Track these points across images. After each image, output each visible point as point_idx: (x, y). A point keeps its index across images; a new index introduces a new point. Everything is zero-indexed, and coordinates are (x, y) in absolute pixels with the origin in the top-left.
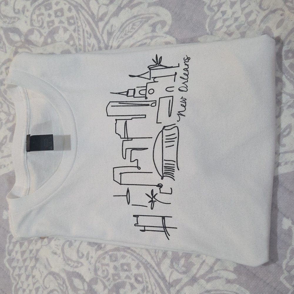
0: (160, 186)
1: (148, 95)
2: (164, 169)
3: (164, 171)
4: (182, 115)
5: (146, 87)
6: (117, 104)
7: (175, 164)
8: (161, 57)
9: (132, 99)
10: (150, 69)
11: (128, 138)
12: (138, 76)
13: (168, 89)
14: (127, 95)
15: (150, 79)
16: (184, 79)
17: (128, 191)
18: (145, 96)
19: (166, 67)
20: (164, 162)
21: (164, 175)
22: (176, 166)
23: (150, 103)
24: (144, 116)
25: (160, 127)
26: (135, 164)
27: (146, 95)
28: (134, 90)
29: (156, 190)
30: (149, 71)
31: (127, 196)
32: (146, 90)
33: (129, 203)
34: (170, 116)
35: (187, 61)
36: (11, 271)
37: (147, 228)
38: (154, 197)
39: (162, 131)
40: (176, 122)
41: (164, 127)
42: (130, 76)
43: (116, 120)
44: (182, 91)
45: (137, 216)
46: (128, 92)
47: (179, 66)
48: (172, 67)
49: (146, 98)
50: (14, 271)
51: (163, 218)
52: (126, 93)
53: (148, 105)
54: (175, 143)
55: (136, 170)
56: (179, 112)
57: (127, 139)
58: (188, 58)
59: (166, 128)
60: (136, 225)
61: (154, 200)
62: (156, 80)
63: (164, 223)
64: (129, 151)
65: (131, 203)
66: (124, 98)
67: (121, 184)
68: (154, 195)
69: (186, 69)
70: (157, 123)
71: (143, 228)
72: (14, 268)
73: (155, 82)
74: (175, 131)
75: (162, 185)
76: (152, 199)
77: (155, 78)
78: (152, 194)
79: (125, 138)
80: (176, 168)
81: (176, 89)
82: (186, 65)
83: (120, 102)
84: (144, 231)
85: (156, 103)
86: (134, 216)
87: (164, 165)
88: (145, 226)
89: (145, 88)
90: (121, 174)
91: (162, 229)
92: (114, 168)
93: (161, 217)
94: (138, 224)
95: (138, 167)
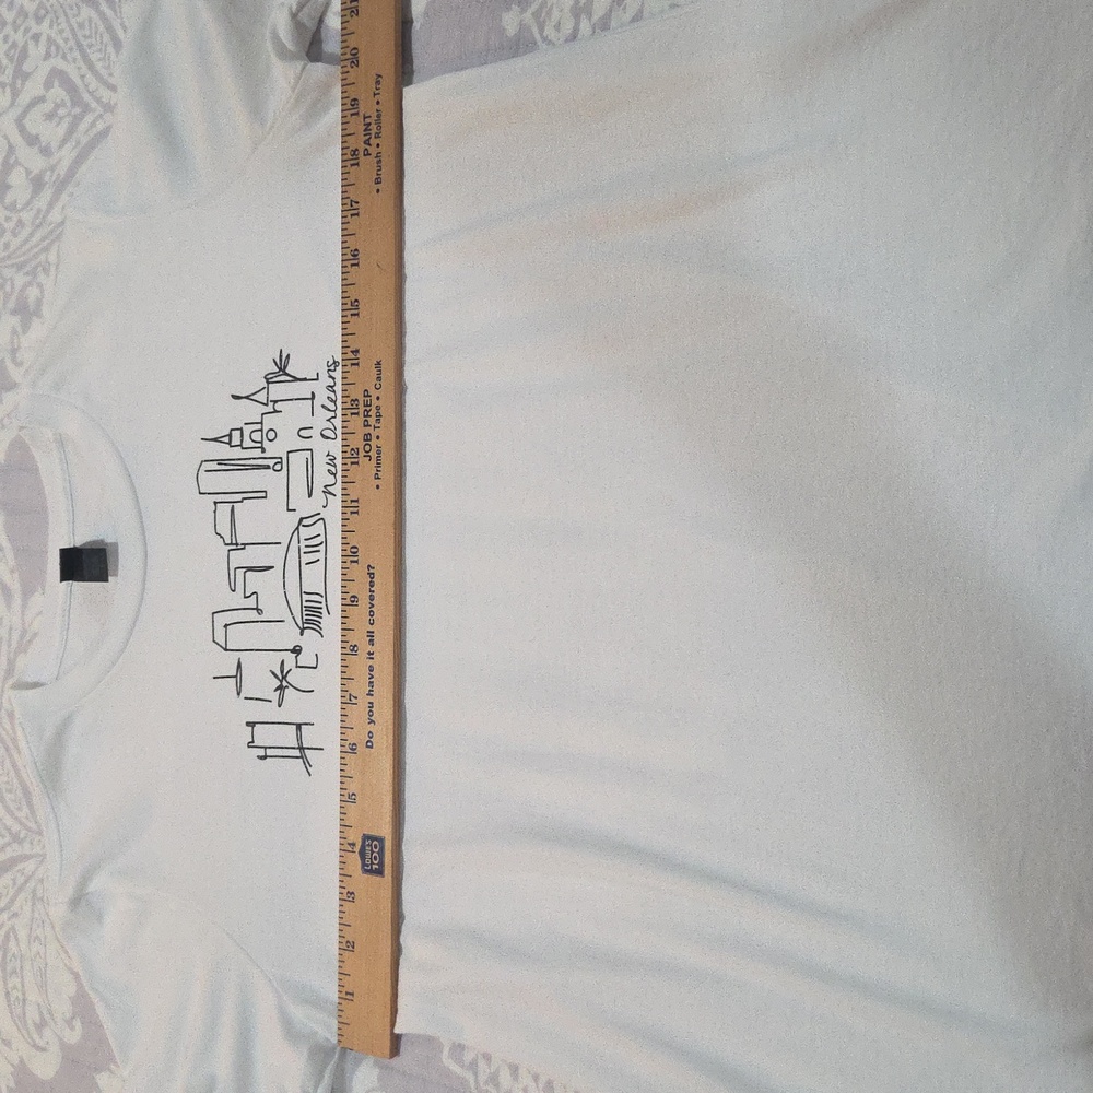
0: (297, 651)
1: (266, 444)
2: (305, 613)
3: (305, 617)
4: (330, 493)
5: (261, 423)
6: (214, 466)
7: (323, 600)
8: (288, 356)
9: (237, 453)
10: (268, 383)
11: (237, 544)
12: (247, 397)
13: (302, 433)
14: (229, 443)
15: (266, 405)
16: (329, 410)
17: (239, 666)
18: (259, 445)
19: (296, 379)
20: (305, 597)
21: (306, 626)
22: (323, 605)
23: (271, 463)
24: (263, 494)
25: (294, 519)
26: (251, 602)
27: (261, 442)
28: (241, 429)
29: (290, 658)
30: (266, 385)
31: (236, 677)
32: (261, 430)
33: (239, 694)
34: (310, 496)
35: (332, 368)
37: (269, 752)
38: (284, 677)
39: (297, 528)
40: (320, 510)
41: (302, 519)
42: (233, 396)
43: (215, 503)
44: (328, 438)
45: (251, 724)
46: (230, 436)
47: (317, 379)
48: (305, 379)
49: (263, 451)
51: (299, 726)
52: (226, 439)
53: (268, 467)
54: (321, 555)
55: (253, 615)
56: (325, 487)
57: (234, 547)
58: (335, 362)
59: (305, 522)
60: (251, 745)
61: (285, 684)
62: (278, 406)
63: (299, 738)
64: (240, 573)
65: (243, 695)
66: (224, 451)
67: (226, 650)
68: (285, 672)
69: (332, 387)
70: (289, 510)
71: (261, 752)
73: (276, 411)
74: (319, 526)
75: (301, 650)
76: (281, 681)
77: (275, 402)
78: (282, 672)
79: (232, 544)
80: (324, 611)
81: (315, 433)
82: (330, 377)
83: (220, 462)
84: (264, 757)
85: (281, 463)
86: (248, 724)
87: (305, 604)
88: (265, 748)
89: (259, 426)
90: (226, 626)
91: (297, 753)
92: (214, 613)
93: (295, 727)
94: (253, 742)
95: (257, 609)
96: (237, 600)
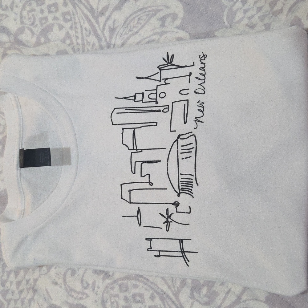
0: (176, 204)
1: (159, 99)
2: (180, 185)
3: (180, 187)
4: (200, 121)
5: (157, 90)
6: (124, 110)
7: (194, 178)
8: (173, 56)
10: (160, 69)
11: (137, 150)
12: (147, 78)
13: (182, 92)
14: (134, 100)
15: (160, 81)
16: (200, 79)
17: (139, 211)
18: (155, 100)
19: (179, 67)
20: (181, 176)
21: (181, 191)
22: (194, 181)
23: (162, 109)
24: (155, 124)
25: (175, 136)
26: (146, 179)
27: (156, 99)
28: (143, 93)
29: (172, 209)
30: (159, 71)
31: (137, 216)
32: (156, 93)
33: (140, 225)
34: (185, 123)
35: (203, 58)
36: (6, 304)
37: (162, 253)
38: (170, 217)
39: (177, 140)
40: (193, 130)
41: (179, 136)
42: (137, 78)
43: (123, 129)
44: (199, 93)
45: (150, 239)
46: (135, 96)
47: (194, 65)
48: (186, 66)
49: (157, 103)
50: (9, 304)
51: (181, 241)
52: (133, 98)
53: (159, 111)
54: (193, 154)
55: (147, 186)
56: (196, 118)
57: (136, 151)
58: (204, 55)
59: (181, 137)
61: (169, 220)
62: (167, 81)
63: (182, 247)
64: (138, 165)
65: (142, 225)
66: (131, 104)
67: (130, 203)
68: (169, 215)
69: (203, 68)
70: (171, 131)
71: (157, 253)
72: (9, 301)
73: (166, 84)
74: (192, 140)
75: (179, 203)
76: (167, 219)
77: (166, 79)
78: (167, 214)
79: (133, 149)
80: (194, 183)
81: (191, 92)
82: (202, 63)
83: (126, 109)
84: (159, 256)
85: (168, 108)
86: (147, 239)
87: (180, 180)
88: (159, 251)
89: (155, 92)
90: (130, 191)
91: (180, 254)
92: (121, 185)
93: (179, 240)
94: (151, 248)
95: (149, 183)
96: (137, 177)
